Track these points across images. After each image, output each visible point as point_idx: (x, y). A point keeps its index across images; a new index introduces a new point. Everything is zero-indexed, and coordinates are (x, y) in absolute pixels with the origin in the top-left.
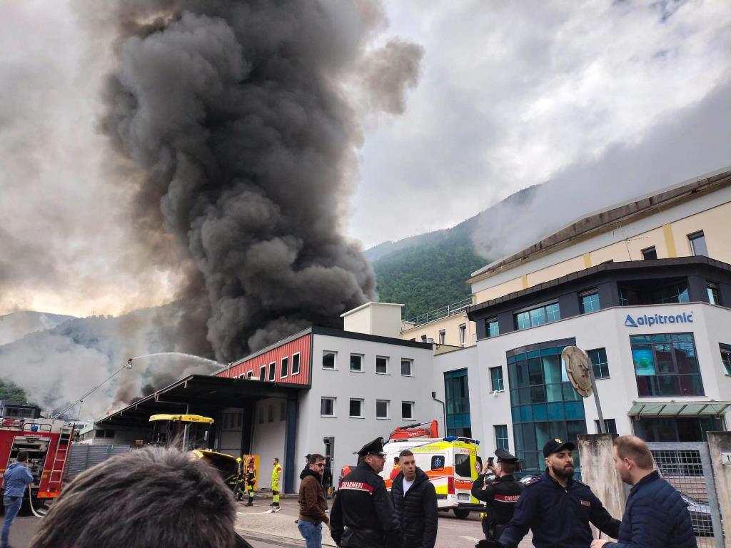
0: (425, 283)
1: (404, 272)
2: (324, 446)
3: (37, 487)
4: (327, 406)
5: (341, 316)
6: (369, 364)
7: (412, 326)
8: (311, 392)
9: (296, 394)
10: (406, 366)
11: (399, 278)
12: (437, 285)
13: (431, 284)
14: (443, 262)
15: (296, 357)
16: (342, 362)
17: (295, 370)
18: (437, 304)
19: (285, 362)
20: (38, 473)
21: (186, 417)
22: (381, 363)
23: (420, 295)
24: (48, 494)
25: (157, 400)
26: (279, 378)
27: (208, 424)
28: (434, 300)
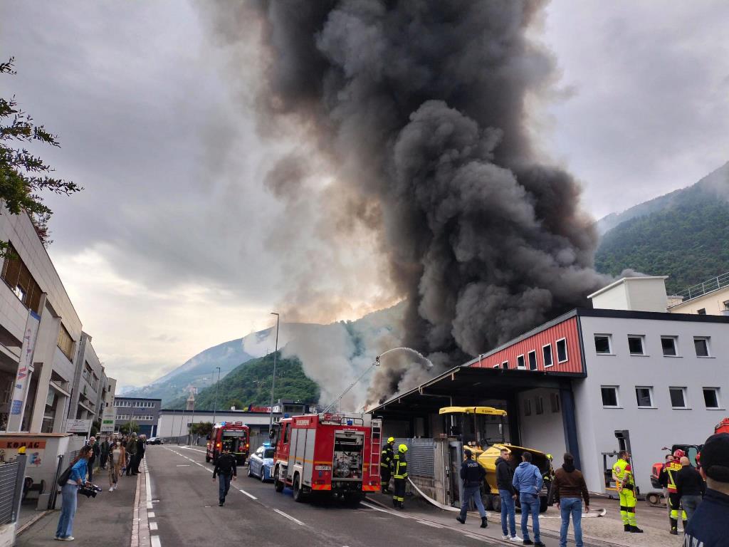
0: (668, 253)
1: (639, 244)
2: (616, 441)
3: (359, 480)
4: (609, 396)
5: (588, 297)
6: (652, 346)
7: (681, 301)
8: (587, 380)
9: (570, 383)
10: (701, 346)
11: (633, 252)
12: (684, 254)
13: (675, 253)
14: (688, 227)
15: (561, 344)
16: (619, 345)
17: (562, 357)
18: (686, 276)
19: (547, 350)
20: (357, 466)
21: (480, 410)
22: (668, 345)
23: (662, 268)
24: (370, 487)
25: (421, 393)
26: (541, 366)
27: (501, 416)
28: (682, 272)
